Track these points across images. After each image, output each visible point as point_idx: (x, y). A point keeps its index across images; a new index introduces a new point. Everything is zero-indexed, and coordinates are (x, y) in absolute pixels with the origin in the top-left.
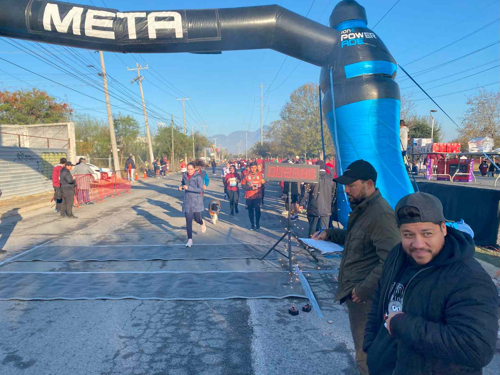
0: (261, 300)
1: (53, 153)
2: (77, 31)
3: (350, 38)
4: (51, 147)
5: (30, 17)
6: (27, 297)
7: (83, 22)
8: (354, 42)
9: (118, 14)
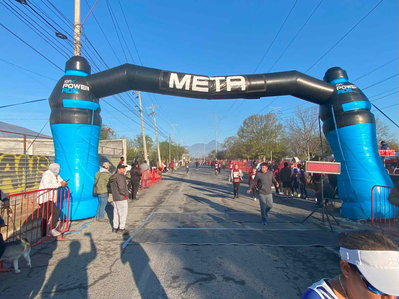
0: (334, 247)
1: (116, 157)
2: (187, 88)
3: (343, 88)
4: (115, 154)
5: (162, 81)
6: (188, 243)
7: (191, 83)
8: (346, 91)
9: (210, 78)
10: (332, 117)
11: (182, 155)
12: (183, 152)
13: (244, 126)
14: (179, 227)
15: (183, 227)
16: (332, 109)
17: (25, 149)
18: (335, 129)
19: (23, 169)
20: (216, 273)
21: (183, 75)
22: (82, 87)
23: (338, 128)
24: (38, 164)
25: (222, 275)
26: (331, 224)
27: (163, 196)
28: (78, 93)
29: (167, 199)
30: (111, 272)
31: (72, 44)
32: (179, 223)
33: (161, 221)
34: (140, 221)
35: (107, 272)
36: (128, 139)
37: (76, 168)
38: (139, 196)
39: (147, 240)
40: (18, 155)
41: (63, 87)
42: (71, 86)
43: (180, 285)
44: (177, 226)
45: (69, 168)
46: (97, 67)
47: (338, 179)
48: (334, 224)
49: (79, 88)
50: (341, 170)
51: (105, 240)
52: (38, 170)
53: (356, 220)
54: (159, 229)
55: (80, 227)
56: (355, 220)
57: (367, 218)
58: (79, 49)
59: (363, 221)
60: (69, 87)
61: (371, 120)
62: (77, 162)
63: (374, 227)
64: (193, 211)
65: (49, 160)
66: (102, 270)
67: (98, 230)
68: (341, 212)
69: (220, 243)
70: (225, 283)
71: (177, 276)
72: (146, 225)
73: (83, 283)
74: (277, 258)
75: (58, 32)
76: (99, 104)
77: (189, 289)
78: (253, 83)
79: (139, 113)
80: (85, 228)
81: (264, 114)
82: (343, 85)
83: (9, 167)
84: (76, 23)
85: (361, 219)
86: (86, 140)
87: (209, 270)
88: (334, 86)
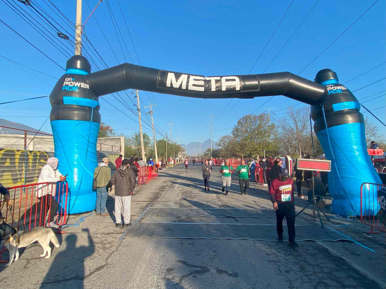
0: (324, 242)
1: (114, 154)
2: (184, 87)
3: (333, 89)
4: (113, 151)
5: (159, 80)
6: (182, 237)
7: (188, 82)
8: (337, 92)
9: (206, 78)
10: (323, 116)
11: (178, 153)
12: (179, 150)
13: (239, 125)
14: (174, 221)
15: (178, 221)
16: (323, 109)
17: (25, 145)
18: (325, 128)
19: (24, 165)
20: (210, 266)
21: (179, 75)
22: (82, 85)
23: (328, 128)
24: (38, 160)
25: (215, 267)
26: (322, 220)
27: (159, 192)
28: (78, 90)
29: (163, 195)
30: (107, 264)
31: (74, 44)
32: (174, 218)
33: (157, 216)
34: (136, 215)
35: (103, 264)
36: (126, 137)
37: (75, 163)
38: (136, 192)
39: (143, 233)
40: (18, 151)
41: (64, 85)
42: (71, 84)
43: (174, 277)
44: (172, 221)
45: (68, 164)
46: (97, 67)
47: (329, 176)
48: (324, 220)
49: (79, 86)
50: (331, 168)
51: (101, 234)
52: (38, 165)
53: (346, 216)
54: (154, 223)
55: (78, 221)
56: (344, 216)
57: (357, 215)
58: (80, 49)
59: (352, 217)
60: (69, 85)
61: (360, 119)
62: (76, 158)
63: (363, 223)
64: (188, 206)
65: (49, 156)
66: (98, 262)
67: (95, 224)
68: (331, 209)
69: (214, 237)
70: (218, 275)
71: (171, 269)
72: (142, 219)
73: (79, 274)
74: (269, 252)
75: (60, 32)
76: (98, 102)
77: (183, 281)
78: (247, 83)
79: (137, 111)
80: (82, 222)
81: (257, 114)
82: (334, 86)
83: (10, 161)
84: (77, 24)
85: (350, 215)
86: (85, 136)
87: (202, 263)
88: (325, 87)
